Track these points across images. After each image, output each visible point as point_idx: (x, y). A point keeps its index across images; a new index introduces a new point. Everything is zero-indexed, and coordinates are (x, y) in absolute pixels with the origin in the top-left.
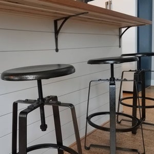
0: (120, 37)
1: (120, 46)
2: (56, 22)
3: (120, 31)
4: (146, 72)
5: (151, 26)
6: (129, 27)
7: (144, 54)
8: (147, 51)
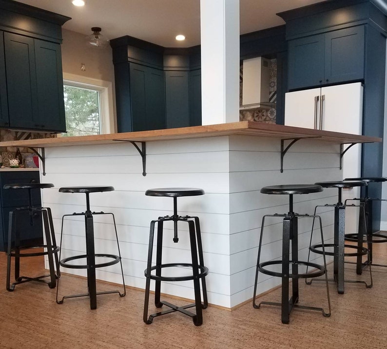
0: (342, 155)
1: (341, 168)
2: (282, 141)
3: (341, 148)
4: (373, 201)
5: (381, 144)
6: (353, 144)
7: (372, 179)
8: (376, 176)
